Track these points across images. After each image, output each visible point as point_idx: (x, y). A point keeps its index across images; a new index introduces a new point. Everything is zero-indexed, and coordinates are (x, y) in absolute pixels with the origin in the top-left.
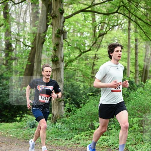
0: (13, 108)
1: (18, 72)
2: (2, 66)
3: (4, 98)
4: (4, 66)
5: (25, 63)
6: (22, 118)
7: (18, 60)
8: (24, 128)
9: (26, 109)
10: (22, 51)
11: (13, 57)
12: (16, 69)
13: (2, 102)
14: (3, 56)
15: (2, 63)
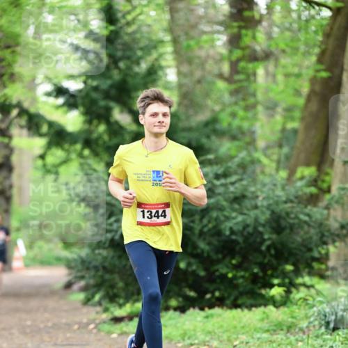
0: (258, 250)
1: (279, 110)
2: (214, 83)
3: (221, 209)
4: (221, 85)
5: (304, 71)
6: (294, 290)
7: (277, 60)
8: (301, 330)
9: (308, 255)
10: (295, 26)
11: (258, 48)
12: (271, 95)
13: (214, 227)
14: (219, 43)
15: (216, 71)
